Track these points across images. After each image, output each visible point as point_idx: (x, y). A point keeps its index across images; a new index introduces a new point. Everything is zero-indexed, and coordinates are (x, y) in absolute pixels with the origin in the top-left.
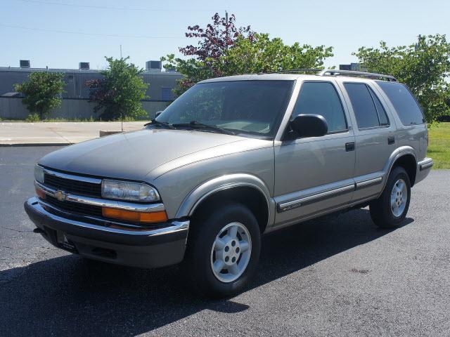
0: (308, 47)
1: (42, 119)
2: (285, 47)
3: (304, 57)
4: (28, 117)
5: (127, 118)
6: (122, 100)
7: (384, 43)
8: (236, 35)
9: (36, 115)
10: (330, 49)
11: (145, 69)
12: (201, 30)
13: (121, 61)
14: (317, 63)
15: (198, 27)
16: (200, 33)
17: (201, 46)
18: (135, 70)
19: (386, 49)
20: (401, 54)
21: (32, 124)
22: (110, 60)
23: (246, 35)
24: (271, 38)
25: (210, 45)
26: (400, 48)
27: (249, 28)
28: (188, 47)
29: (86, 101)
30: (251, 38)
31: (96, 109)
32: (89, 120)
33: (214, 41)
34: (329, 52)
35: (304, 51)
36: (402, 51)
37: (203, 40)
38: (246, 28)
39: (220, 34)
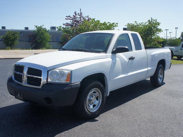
0: (109, 23)
1: (11, 49)
2: (101, 23)
3: (108, 27)
4: (6, 48)
5: (43, 48)
6: (41, 42)
7: (136, 22)
8: (83, 19)
9: (9, 47)
10: (117, 24)
11: (50, 30)
12: (71, 17)
13: (41, 27)
14: (112, 29)
15: (70, 16)
16: (70, 18)
17: (71, 23)
18: (46, 30)
19: (137, 23)
20: (142, 25)
21: (8, 51)
22: (36, 27)
23: (87, 19)
24: (96, 20)
25: (74, 22)
26: (142, 23)
27: (88, 16)
28: (66, 23)
29: (27, 42)
30: (89, 20)
31: (32, 45)
32: (29, 49)
33: (75, 21)
34: (116, 25)
35: (108, 24)
36: (142, 24)
37: (71, 21)
38: (87, 16)
39: (78, 18)
